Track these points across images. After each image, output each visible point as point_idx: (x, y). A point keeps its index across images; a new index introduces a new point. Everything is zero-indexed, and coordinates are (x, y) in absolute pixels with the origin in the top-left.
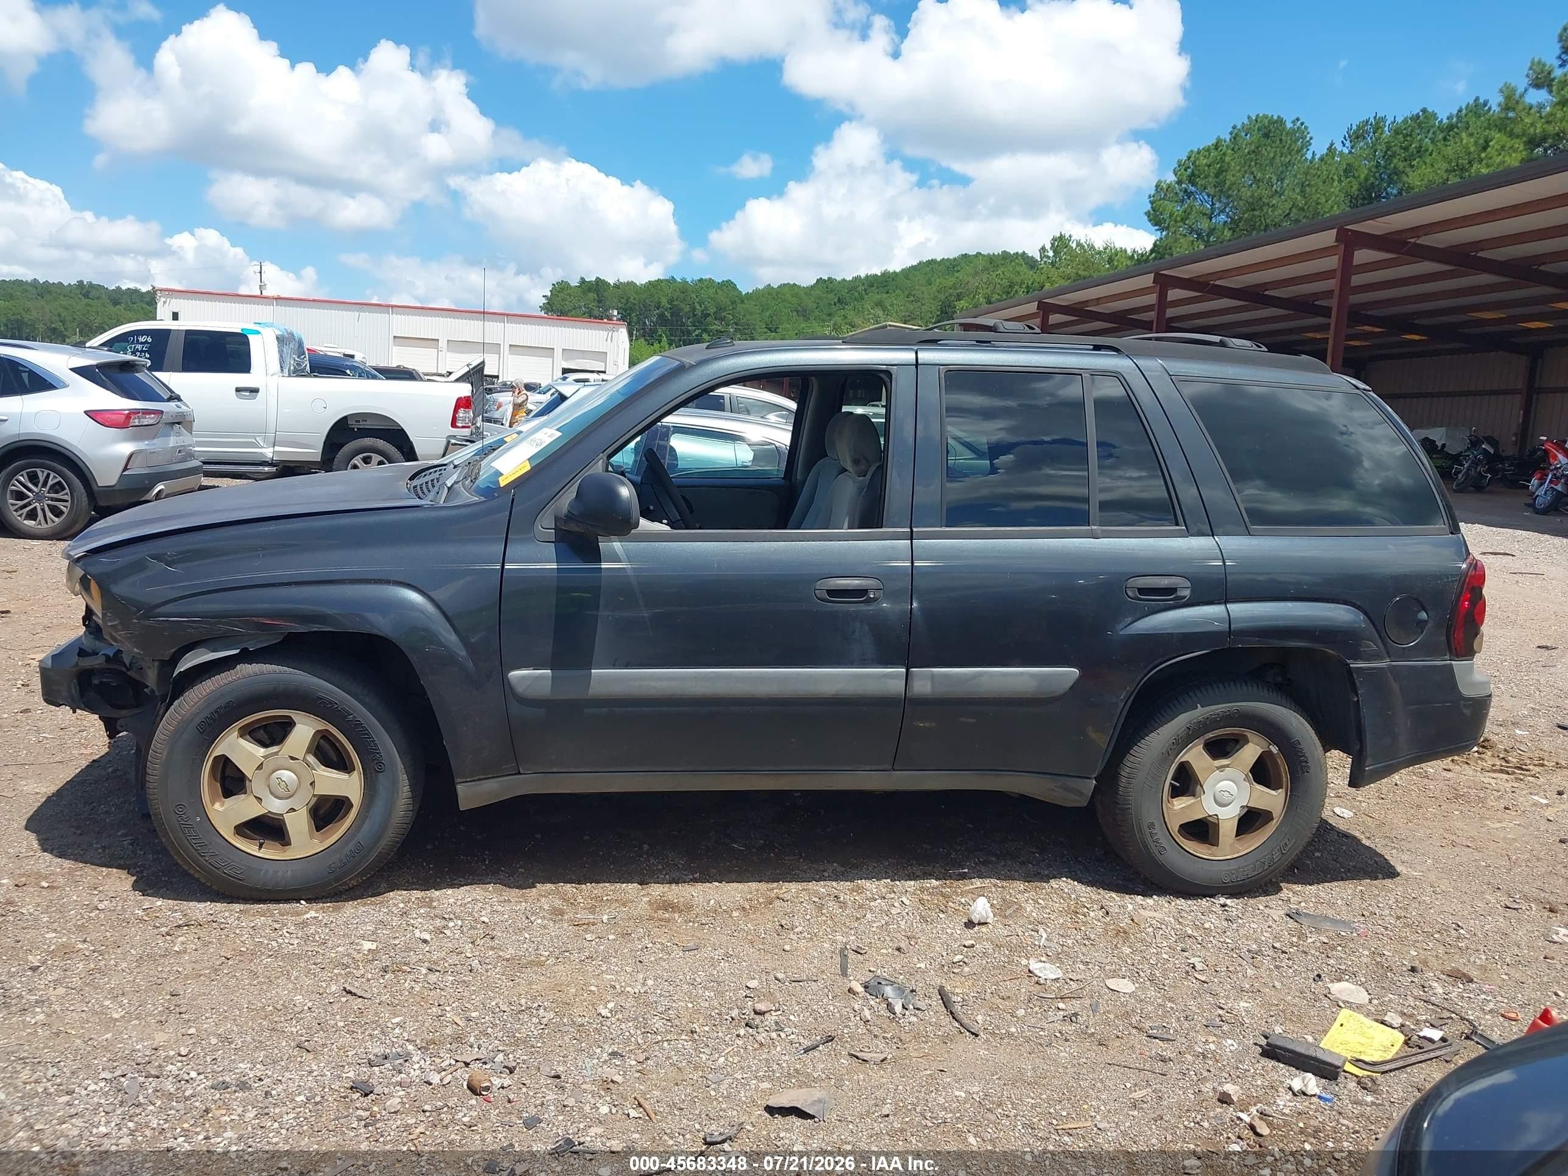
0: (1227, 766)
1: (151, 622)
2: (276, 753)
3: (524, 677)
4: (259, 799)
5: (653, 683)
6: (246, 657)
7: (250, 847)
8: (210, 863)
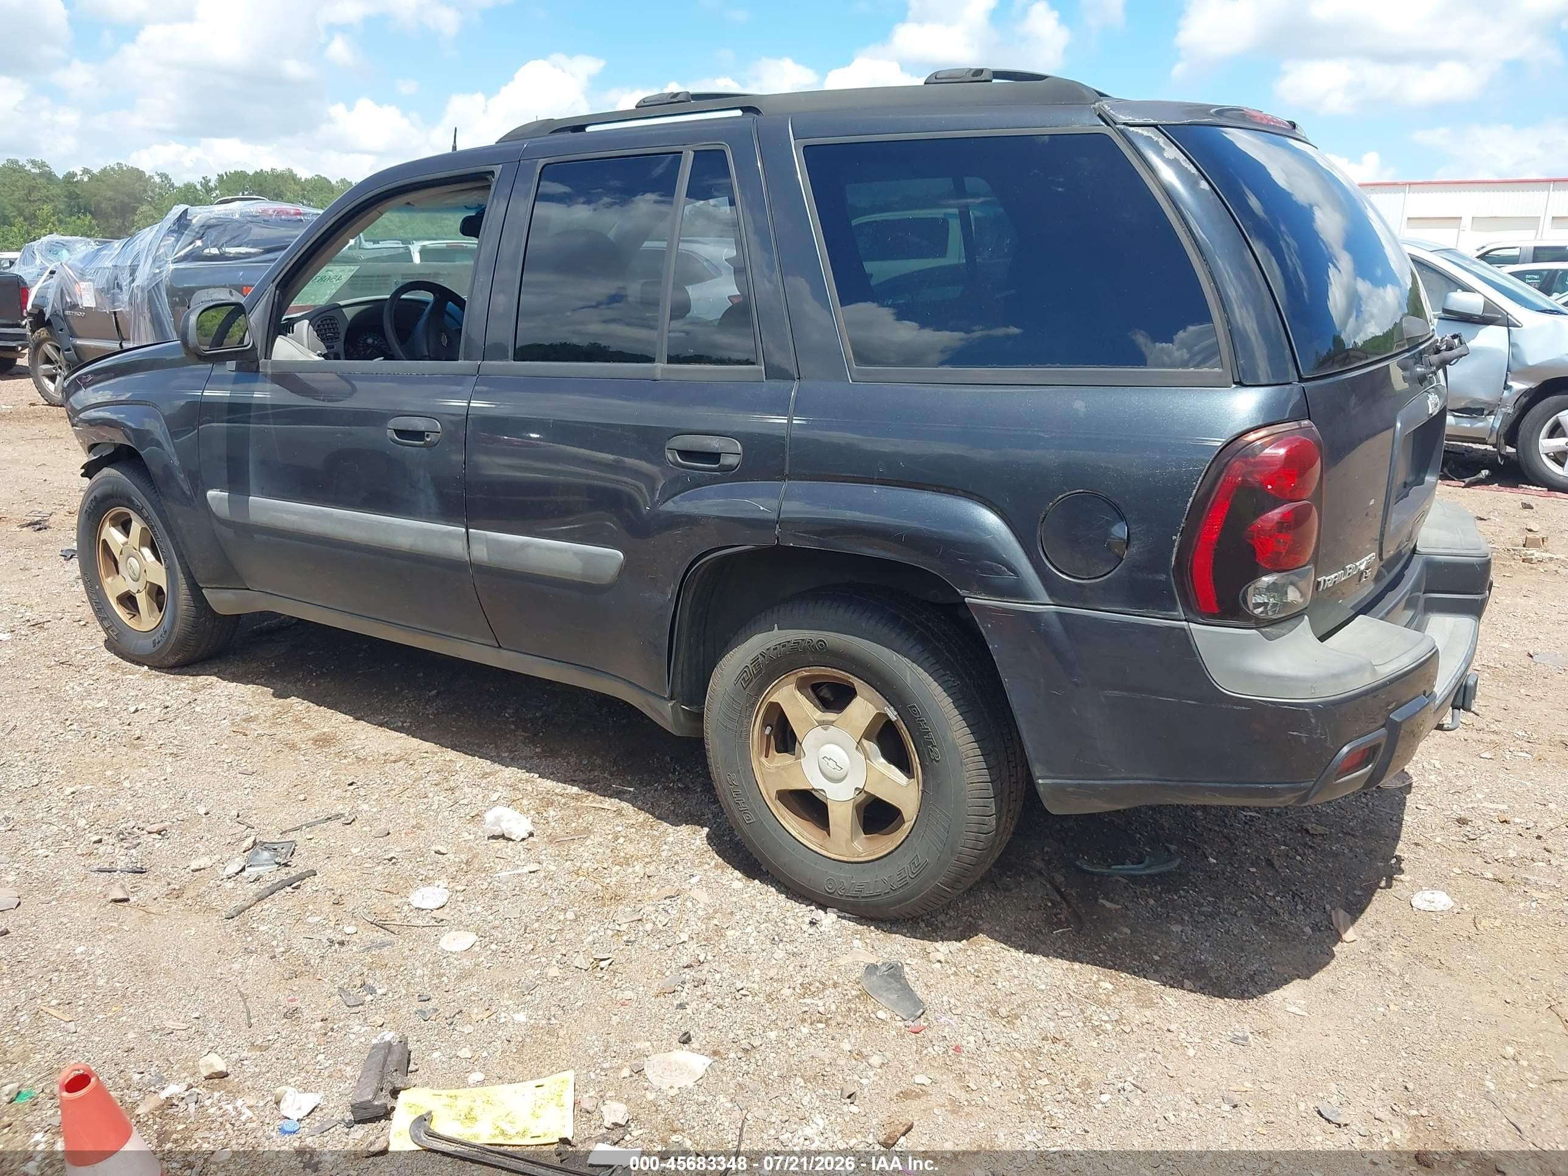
0: (832, 723)
3: (214, 498)
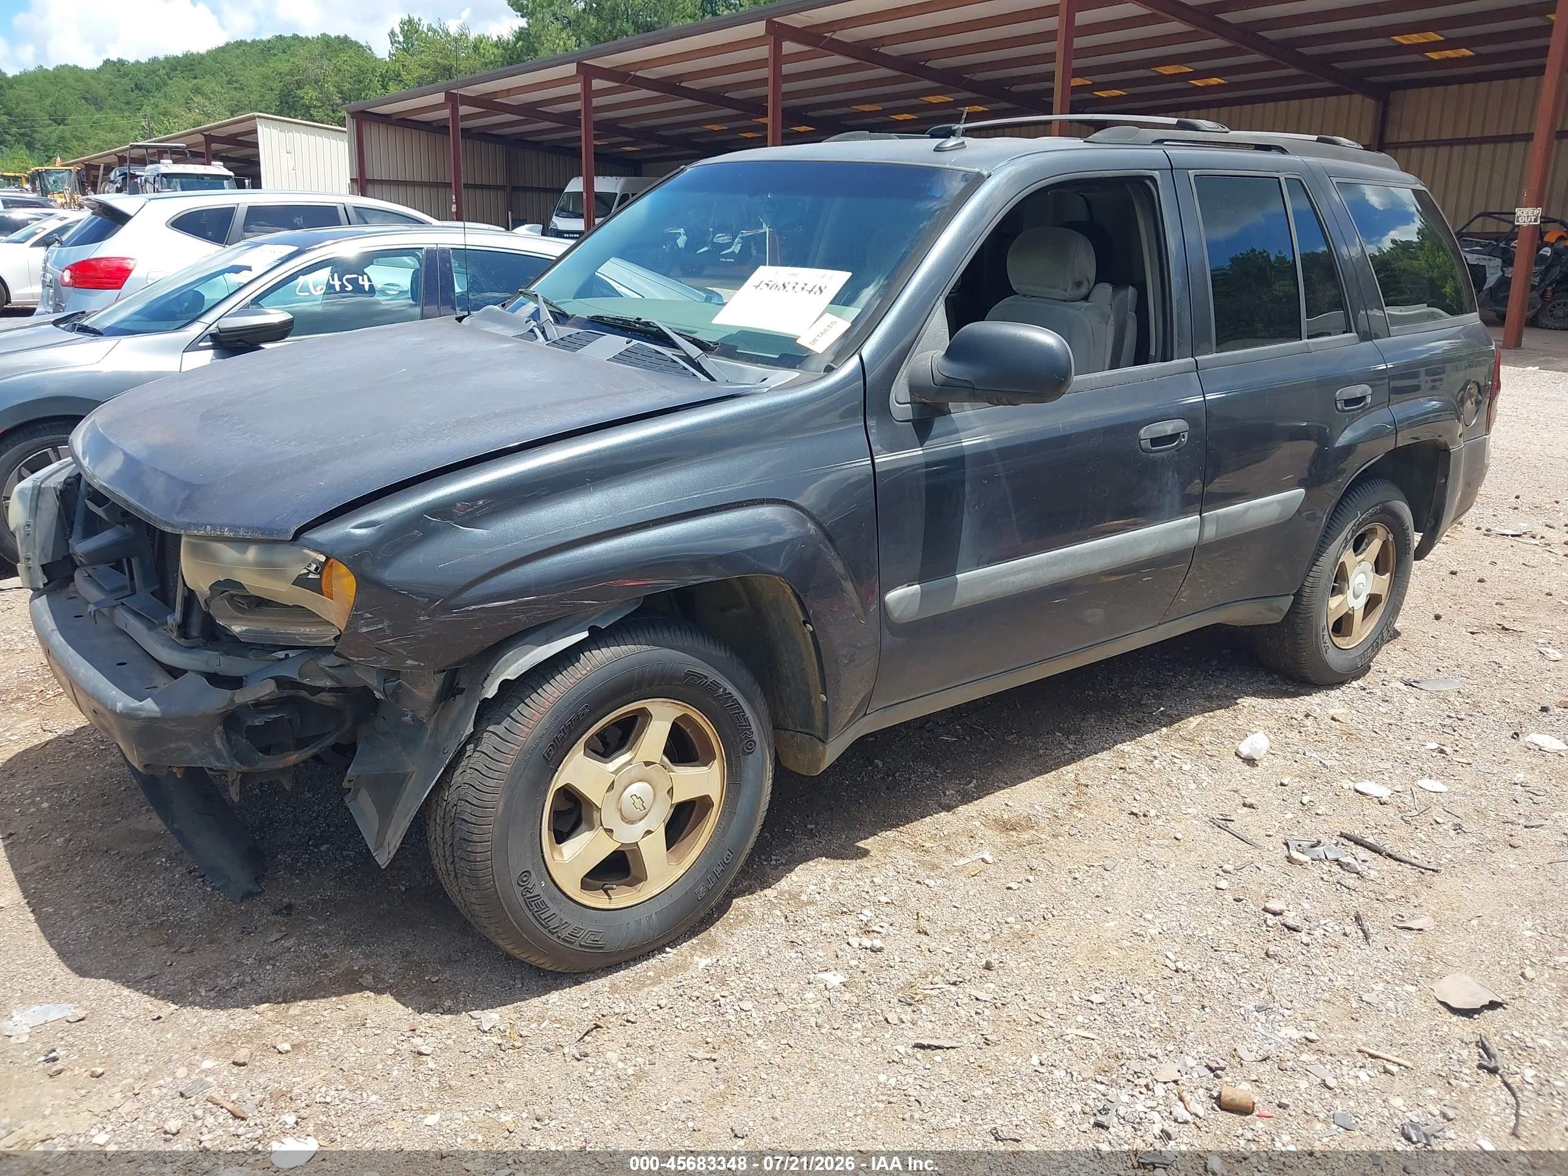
0: (1363, 560)
1: (454, 616)
2: (629, 763)
3: (900, 599)
4: (609, 831)
5: (1012, 579)
6: (598, 638)
7: (595, 900)
8: (563, 940)
